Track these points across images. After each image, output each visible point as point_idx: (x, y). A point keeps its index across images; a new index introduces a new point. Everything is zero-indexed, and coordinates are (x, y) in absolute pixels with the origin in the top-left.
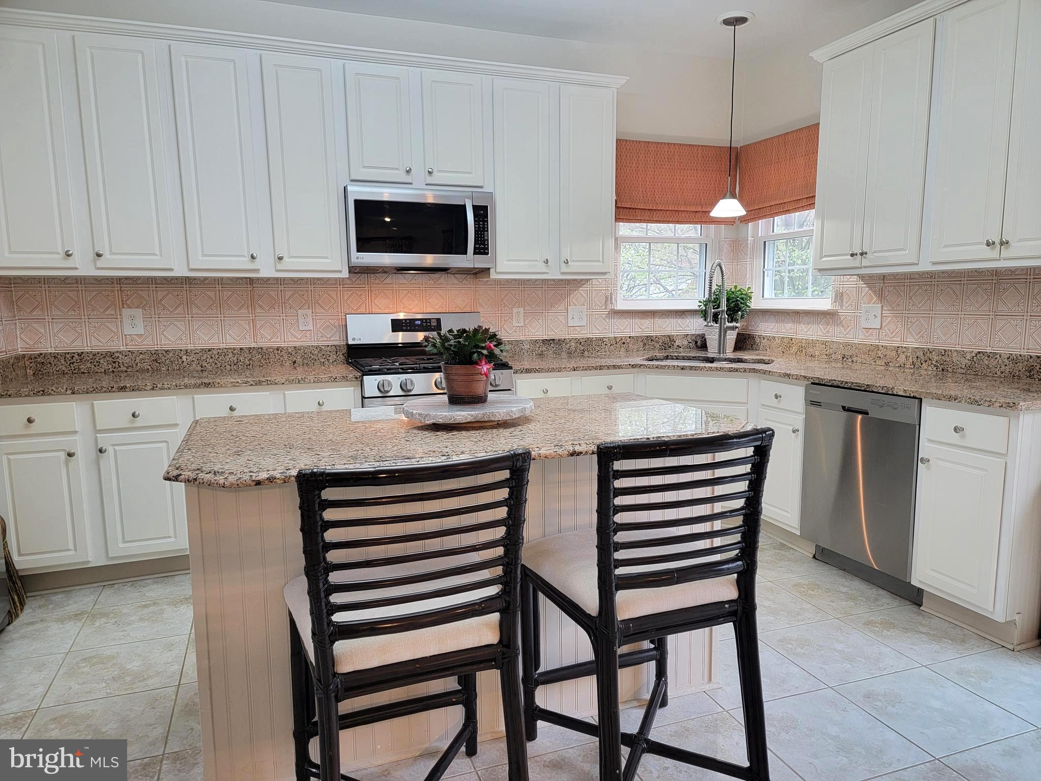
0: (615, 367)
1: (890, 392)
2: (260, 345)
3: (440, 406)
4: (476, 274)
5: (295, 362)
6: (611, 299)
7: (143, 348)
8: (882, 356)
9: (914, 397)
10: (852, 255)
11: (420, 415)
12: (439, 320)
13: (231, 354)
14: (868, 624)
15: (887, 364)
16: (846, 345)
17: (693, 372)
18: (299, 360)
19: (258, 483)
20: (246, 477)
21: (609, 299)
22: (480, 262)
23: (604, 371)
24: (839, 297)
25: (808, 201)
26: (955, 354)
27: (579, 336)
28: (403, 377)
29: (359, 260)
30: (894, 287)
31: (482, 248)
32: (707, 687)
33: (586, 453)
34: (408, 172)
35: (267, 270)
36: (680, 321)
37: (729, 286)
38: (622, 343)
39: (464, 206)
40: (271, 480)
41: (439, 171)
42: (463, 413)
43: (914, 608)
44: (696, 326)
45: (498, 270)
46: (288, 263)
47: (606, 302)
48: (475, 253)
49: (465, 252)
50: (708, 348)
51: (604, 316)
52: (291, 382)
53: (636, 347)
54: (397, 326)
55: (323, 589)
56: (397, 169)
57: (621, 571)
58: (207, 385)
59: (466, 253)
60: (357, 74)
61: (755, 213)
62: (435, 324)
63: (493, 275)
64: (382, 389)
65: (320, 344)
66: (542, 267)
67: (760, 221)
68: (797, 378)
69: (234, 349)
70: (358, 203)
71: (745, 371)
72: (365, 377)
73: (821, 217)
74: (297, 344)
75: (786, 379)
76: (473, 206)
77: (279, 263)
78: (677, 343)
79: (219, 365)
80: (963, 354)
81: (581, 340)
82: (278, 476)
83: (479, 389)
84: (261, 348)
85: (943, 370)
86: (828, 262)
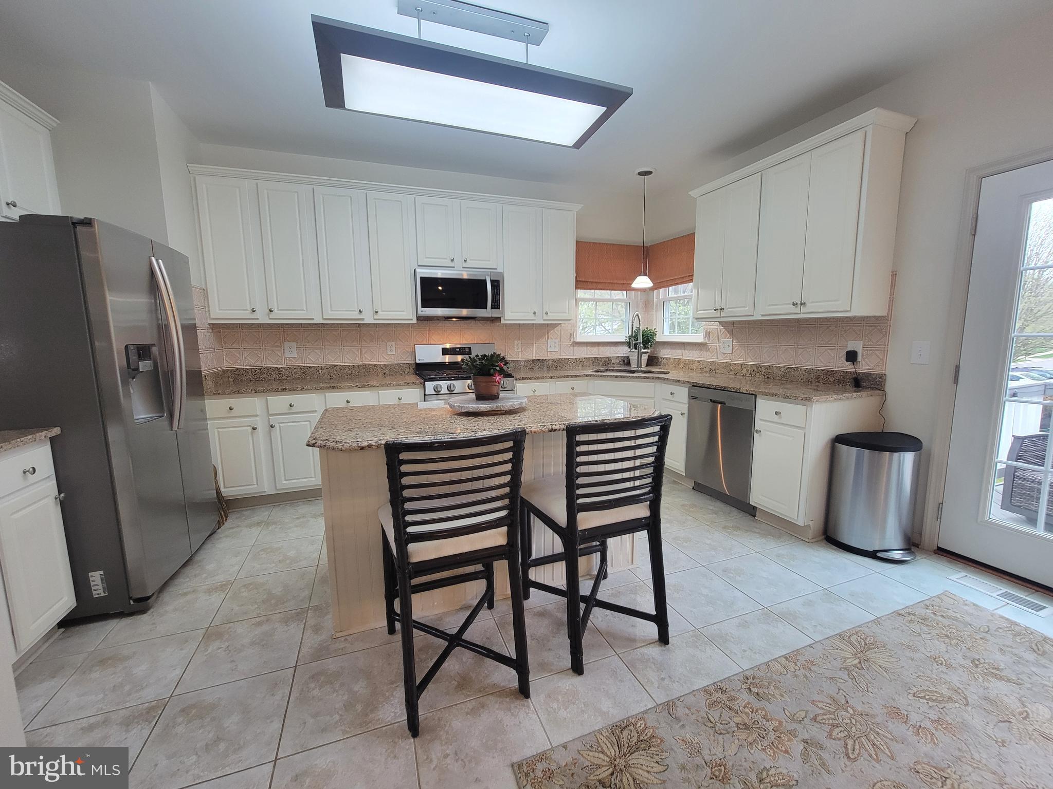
0: (576, 376)
1: (738, 391)
2: (365, 363)
3: (470, 401)
4: (492, 320)
5: (385, 374)
6: (573, 335)
7: (296, 365)
8: (733, 369)
9: (752, 394)
10: (715, 310)
11: (459, 406)
12: (470, 348)
13: (347, 369)
14: (724, 528)
15: (736, 374)
16: (713, 362)
17: (622, 379)
18: (387, 372)
19: (362, 448)
20: (355, 445)
21: (572, 335)
22: (494, 313)
23: (570, 379)
24: (708, 334)
25: (689, 278)
26: (775, 369)
27: (554, 358)
28: (449, 382)
29: (423, 313)
30: (740, 328)
31: (496, 305)
32: (631, 567)
33: (559, 430)
34: (452, 260)
35: (368, 319)
36: (614, 348)
37: (643, 328)
38: (580, 362)
39: (485, 280)
40: (370, 446)
41: (471, 260)
42: (484, 406)
43: (751, 518)
44: (624, 351)
45: (505, 318)
46: (381, 315)
47: (570, 337)
48: (492, 308)
49: (486, 307)
50: (631, 365)
51: (569, 345)
52: (383, 386)
53: (588, 364)
54: (445, 352)
55: (401, 513)
56: (446, 259)
57: (580, 501)
58: (333, 388)
60: (423, 203)
61: (658, 285)
62: (468, 351)
63: (503, 321)
64: (436, 390)
65: (400, 362)
66: (531, 316)
67: (661, 289)
68: (684, 382)
69: (349, 366)
70: (422, 279)
71: (653, 379)
72: (426, 383)
73: (697, 287)
74: (386, 363)
75: (677, 383)
76: (491, 280)
77: (376, 315)
78: (613, 362)
79: (341, 375)
80: (779, 368)
81: (556, 360)
82: (374, 444)
83: (495, 391)
84: (365, 365)
85: (768, 378)
86: (701, 314)
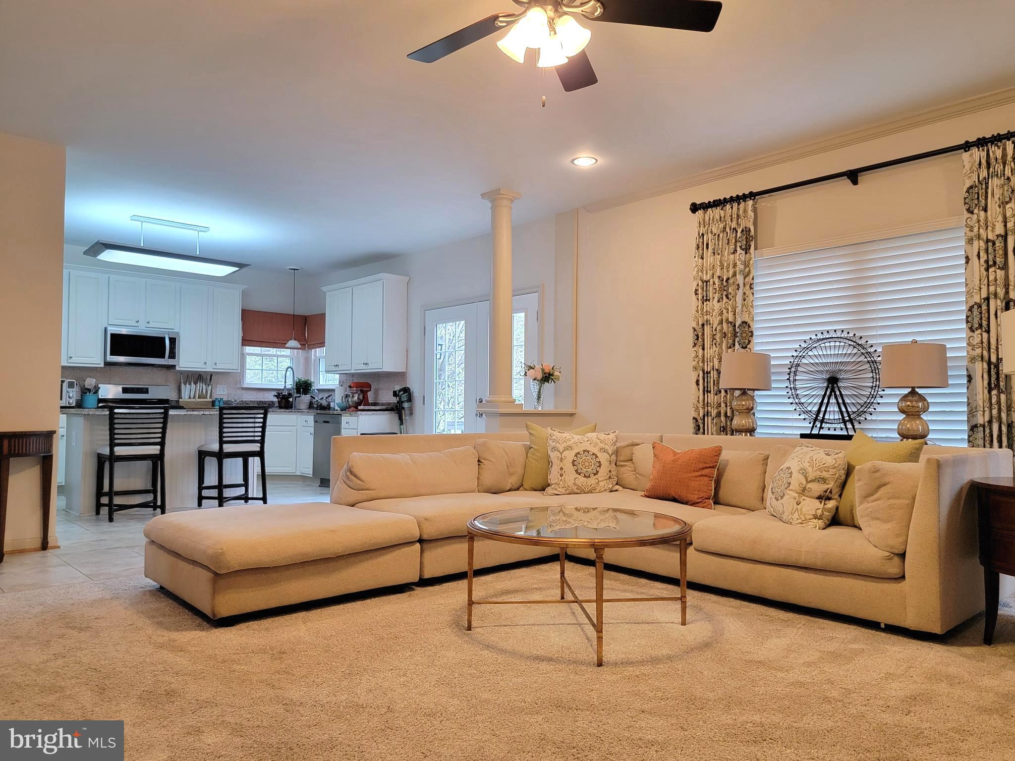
1: (334, 414)
4: (168, 367)
6: (243, 382)
9: (340, 414)
10: (335, 366)
22: (171, 362)
25: (323, 344)
29: (110, 359)
31: (172, 355)
34: (137, 322)
39: (165, 338)
41: (153, 322)
45: (180, 366)
46: (74, 360)
47: (239, 383)
48: (169, 358)
51: (237, 390)
54: (125, 391)
56: (132, 320)
59: (164, 358)
60: (115, 280)
61: (312, 346)
62: (145, 390)
63: (177, 368)
66: (203, 366)
68: (311, 412)
70: (112, 335)
71: (295, 412)
73: (327, 350)
75: (308, 414)
76: (169, 338)
77: (70, 360)
86: (328, 368)
